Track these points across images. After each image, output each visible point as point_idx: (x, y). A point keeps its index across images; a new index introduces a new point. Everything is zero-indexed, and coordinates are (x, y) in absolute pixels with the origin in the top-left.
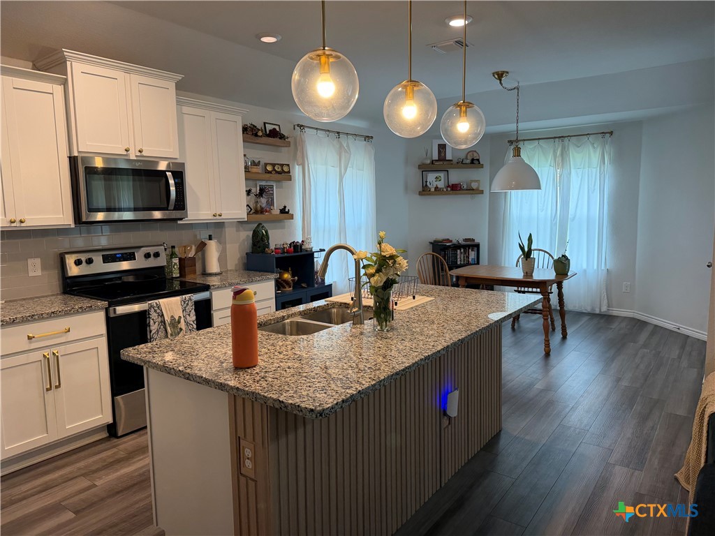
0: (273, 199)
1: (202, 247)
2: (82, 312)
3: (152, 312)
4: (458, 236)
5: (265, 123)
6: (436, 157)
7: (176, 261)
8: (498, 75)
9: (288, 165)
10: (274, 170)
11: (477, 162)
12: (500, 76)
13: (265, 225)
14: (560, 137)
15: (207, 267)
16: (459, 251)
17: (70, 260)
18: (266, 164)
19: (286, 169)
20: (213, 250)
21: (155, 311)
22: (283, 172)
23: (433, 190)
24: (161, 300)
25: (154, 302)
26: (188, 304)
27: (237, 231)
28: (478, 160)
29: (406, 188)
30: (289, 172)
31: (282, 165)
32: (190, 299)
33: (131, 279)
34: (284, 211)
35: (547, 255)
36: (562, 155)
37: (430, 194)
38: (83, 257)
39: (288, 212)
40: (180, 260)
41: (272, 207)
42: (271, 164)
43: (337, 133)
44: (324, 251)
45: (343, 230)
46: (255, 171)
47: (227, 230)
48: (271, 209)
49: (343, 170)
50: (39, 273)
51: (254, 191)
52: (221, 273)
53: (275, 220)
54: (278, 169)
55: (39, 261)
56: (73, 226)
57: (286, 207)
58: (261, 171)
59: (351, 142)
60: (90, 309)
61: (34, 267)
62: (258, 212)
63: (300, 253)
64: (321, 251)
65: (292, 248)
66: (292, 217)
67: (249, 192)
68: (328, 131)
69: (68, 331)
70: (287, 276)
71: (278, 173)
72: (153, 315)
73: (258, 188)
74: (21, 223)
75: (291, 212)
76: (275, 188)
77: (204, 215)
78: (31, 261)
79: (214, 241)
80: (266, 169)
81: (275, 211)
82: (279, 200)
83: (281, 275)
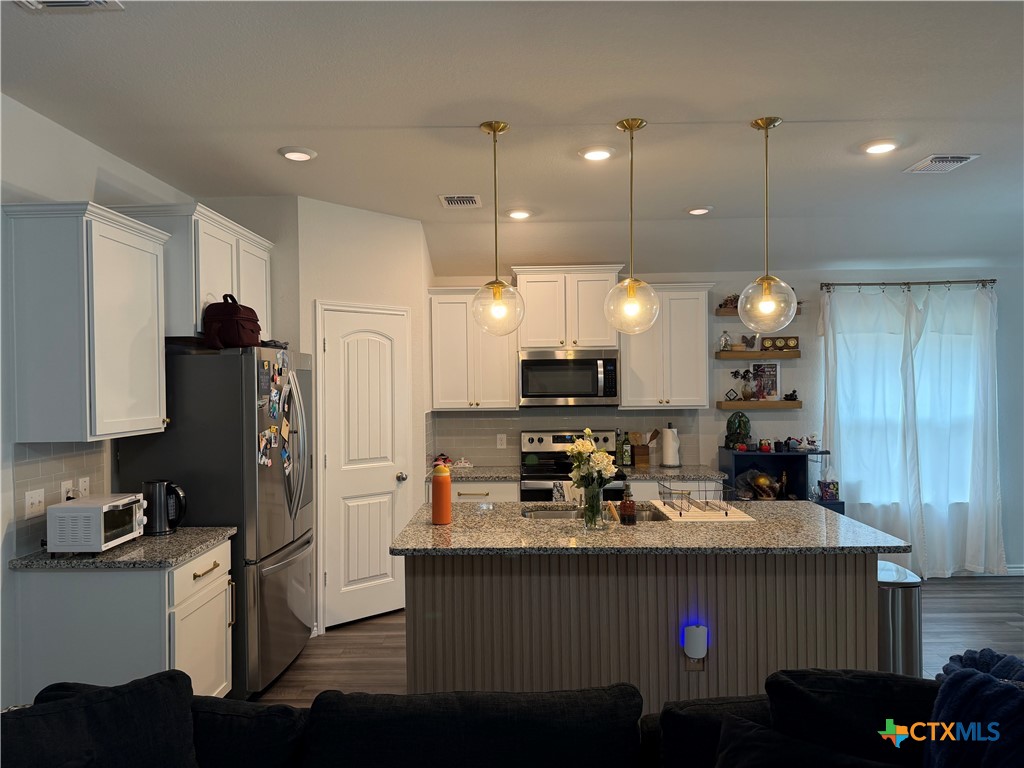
0: (774, 383)
1: (657, 435)
2: (498, 481)
3: (555, 491)
7: (627, 448)
9: (797, 338)
10: (774, 345)
13: (747, 414)
15: (665, 458)
17: (525, 437)
18: (764, 339)
19: (792, 343)
20: (671, 439)
21: (558, 490)
22: (787, 346)
24: (564, 482)
25: (557, 482)
27: (716, 420)
30: (797, 346)
31: (787, 339)
34: (791, 397)
38: (536, 436)
39: (794, 399)
40: (632, 447)
41: (773, 392)
42: (771, 338)
43: (905, 284)
44: (828, 453)
45: (910, 427)
46: (739, 349)
47: (702, 420)
48: (769, 394)
49: (913, 336)
50: (505, 447)
51: (742, 371)
52: (680, 466)
53: (773, 408)
54: (780, 343)
55: (504, 436)
56: (518, 409)
57: (794, 392)
58: (757, 348)
59: (937, 295)
60: (505, 479)
61: (502, 442)
62: (747, 397)
63: (784, 453)
64: (822, 453)
65: (773, 446)
66: (800, 405)
67: (736, 374)
68: (884, 284)
69: (487, 494)
70: (763, 481)
71: (781, 349)
72: (556, 494)
73: (751, 370)
74: (477, 405)
75: (799, 398)
76: (778, 367)
77: (650, 401)
78: (499, 436)
79: (675, 430)
80: (763, 345)
81: (776, 397)
82: (784, 384)
83: (754, 478)
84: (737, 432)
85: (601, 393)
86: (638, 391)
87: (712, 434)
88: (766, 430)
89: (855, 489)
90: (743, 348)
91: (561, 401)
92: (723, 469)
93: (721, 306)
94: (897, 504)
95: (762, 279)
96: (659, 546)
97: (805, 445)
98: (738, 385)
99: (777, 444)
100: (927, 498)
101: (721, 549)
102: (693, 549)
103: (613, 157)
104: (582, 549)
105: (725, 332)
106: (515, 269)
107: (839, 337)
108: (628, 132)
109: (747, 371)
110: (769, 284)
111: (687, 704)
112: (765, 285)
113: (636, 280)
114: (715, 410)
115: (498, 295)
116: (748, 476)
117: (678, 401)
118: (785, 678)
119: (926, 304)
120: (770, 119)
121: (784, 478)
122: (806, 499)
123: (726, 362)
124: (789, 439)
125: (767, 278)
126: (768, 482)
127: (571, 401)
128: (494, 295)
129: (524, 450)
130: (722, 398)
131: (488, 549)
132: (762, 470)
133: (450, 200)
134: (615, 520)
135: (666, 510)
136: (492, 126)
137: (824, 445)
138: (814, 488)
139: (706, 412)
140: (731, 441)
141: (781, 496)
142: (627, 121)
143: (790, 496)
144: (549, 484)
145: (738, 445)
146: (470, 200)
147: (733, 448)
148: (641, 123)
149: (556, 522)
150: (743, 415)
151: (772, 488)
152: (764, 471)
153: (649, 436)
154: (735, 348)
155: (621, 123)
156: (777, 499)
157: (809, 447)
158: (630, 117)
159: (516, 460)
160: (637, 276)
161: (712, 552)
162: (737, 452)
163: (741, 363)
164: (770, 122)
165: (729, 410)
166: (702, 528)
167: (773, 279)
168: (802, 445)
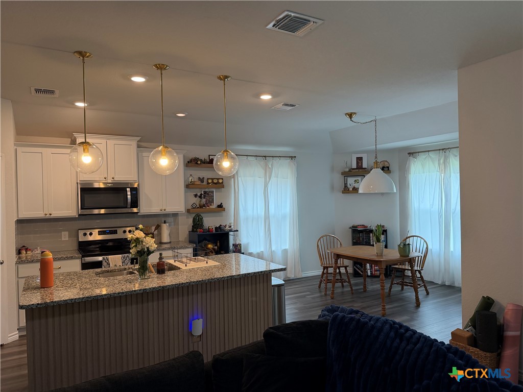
0: (213, 200)
1: (158, 227)
2: (67, 259)
4: (372, 223)
5: (209, 156)
6: (354, 166)
8: (348, 115)
9: (222, 179)
10: (213, 182)
11: (387, 169)
12: (350, 115)
13: (202, 215)
14: (443, 149)
15: (162, 239)
16: (371, 234)
17: (81, 233)
18: (208, 179)
19: (220, 181)
20: (165, 229)
21: (106, 261)
22: (218, 183)
23: (351, 189)
24: (109, 256)
25: (105, 257)
26: (126, 259)
27: (187, 218)
28: (388, 167)
29: (332, 188)
30: (222, 183)
31: (218, 179)
32: (128, 256)
33: (110, 244)
34: (220, 206)
35: (422, 241)
36: (444, 162)
37: (348, 193)
38: (88, 232)
39: (222, 207)
41: (212, 204)
42: (211, 179)
43: (264, 156)
44: (237, 231)
45: (267, 218)
46: (198, 183)
47: (180, 218)
48: (211, 205)
49: (268, 179)
50: (67, 239)
51: (199, 194)
52: (170, 243)
53: (212, 211)
54: (215, 181)
55: (67, 233)
56: (77, 216)
57: (221, 203)
58: (205, 183)
59: (276, 162)
60: (72, 258)
61: (65, 236)
62: (201, 207)
63: (219, 232)
64: (235, 231)
65: (214, 229)
66: (224, 210)
67: (196, 196)
68: (256, 156)
69: (60, 268)
70: (210, 246)
71: (216, 184)
72: (104, 263)
73: (203, 193)
74: (50, 214)
75: (224, 207)
76: (214, 192)
77: (155, 210)
78: (63, 233)
79: (168, 224)
80: (208, 182)
81: (214, 206)
82: (217, 200)
83: (206, 245)
84: (197, 224)
85: (129, 206)
86: (149, 204)
87: (185, 225)
88: (210, 222)
89: (247, 245)
90: (199, 183)
91: (96, 211)
92: (191, 242)
93: (188, 162)
94: (262, 252)
95: (224, 151)
96: (183, 282)
97: (227, 228)
98: (196, 201)
99: (216, 228)
100: (273, 248)
101: (212, 279)
102: (200, 281)
103: (147, 81)
104: (144, 289)
105: (191, 175)
106: (75, 135)
107: (239, 179)
108: (159, 71)
109: (201, 194)
110: (227, 154)
111: (224, 354)
112: (225, 154)
113: (166, 147)
114: (186, 213)
115: (86, 150)
116: (203, 244)
117: (170, 209)
118: (272, 330)
119: (272, 165)
120: (226, 76)
121: (218, 244)
122: (228, 253)
123: (192, 190)
124: (221, 225)
125: (226, 151)
126: (212, 246)
127: (102, 211)
128: (84, 150)
129: (80, 240)
130: (190, 207)
131: (87, 297)
132: (209, 241)
133: (37, 91)
134: (152, 273)
135: (177, 264)
136: (81, 53)
137: (234, 227)
138: (231, 247)
139: (182, 214)
140: (195, 228)
141: (218, 252)
142: (159, 64)
143: (222, 252)
144: (100, 258)
145: (198, 230)
146: (52, 92)
147: (196, 231)
148: (166, 67)
149: (120, 277)
150: (200, 215)
151: (214, 249)
152: (210, 241)
153: (153, 228)
154: (196, 183)
155: (156, 66)
156: (216, 254)
157: (229, 229)
158: (161, 63)
159: (75, 246)
160: (166, 145)
161: (208, 281)
162: (198, 233)
163: (198, 190)
164: (226, 77)
165: (193, 213)
166: (198, 271)
167: (228, 152)
168: (226, 228)
